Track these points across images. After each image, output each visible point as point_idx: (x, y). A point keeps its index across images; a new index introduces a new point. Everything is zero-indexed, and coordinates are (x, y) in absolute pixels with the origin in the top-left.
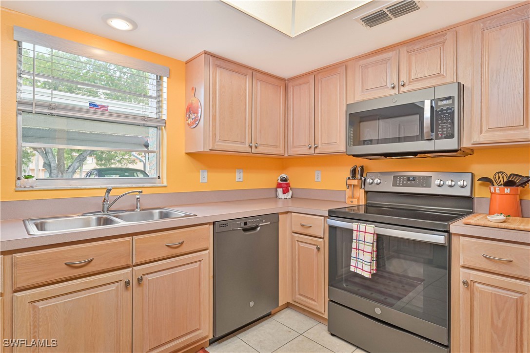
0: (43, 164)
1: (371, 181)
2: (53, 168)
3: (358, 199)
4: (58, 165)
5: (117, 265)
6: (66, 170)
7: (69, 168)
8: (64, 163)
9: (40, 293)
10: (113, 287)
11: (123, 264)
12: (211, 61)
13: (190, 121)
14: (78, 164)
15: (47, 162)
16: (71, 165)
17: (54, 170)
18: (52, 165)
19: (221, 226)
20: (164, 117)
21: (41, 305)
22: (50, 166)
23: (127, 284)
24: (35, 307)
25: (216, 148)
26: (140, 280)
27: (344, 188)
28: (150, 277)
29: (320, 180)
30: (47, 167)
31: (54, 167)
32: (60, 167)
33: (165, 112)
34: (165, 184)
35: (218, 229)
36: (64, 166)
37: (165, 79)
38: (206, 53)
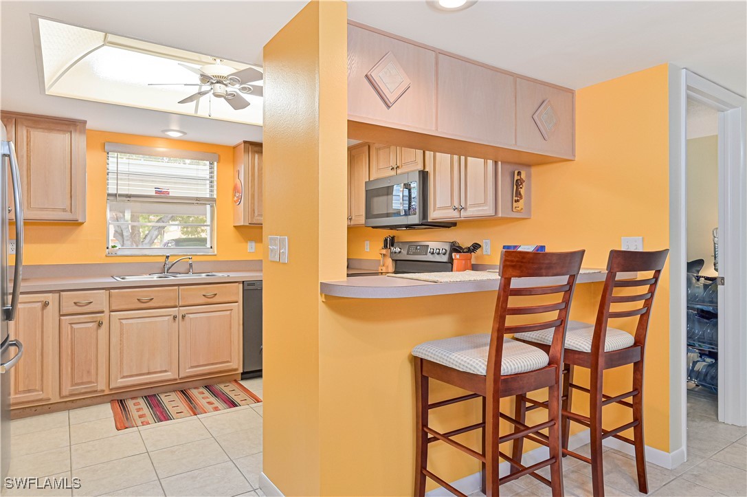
0: (113, 232)
1: (399, 250)
2: (125, 238)
3: (387, 267)
4: (132, 233)
5: (169, 304)
6: (142, 240)
7: (145, 238)
8: (139, 231)
9: (124, 315)
10: (166, 318)
11: (172, 304)
12: (250, 149)
13: (236, 198)
14: (156, 233)
15: (119, 231)
16: (148, 234)
17: (128, 240)
18: (125, 234)
19: (249, 285)
20: (215, 196)
21: (124, 321)
22: (122, 235)
23: (175, 317)
24: (121, 322)
25: (254, 222)
26: (183, 317)
27: (380, 257)
28: (191, 316)
29: (368, 250)
30: (120, 237)
31: (127, 236)
32: (135, 236)
33: (215, 192)
34: (216, 253)
35: (246, 288)
36: (140, 236)
37: (215, 163)
38: (245, 142)
